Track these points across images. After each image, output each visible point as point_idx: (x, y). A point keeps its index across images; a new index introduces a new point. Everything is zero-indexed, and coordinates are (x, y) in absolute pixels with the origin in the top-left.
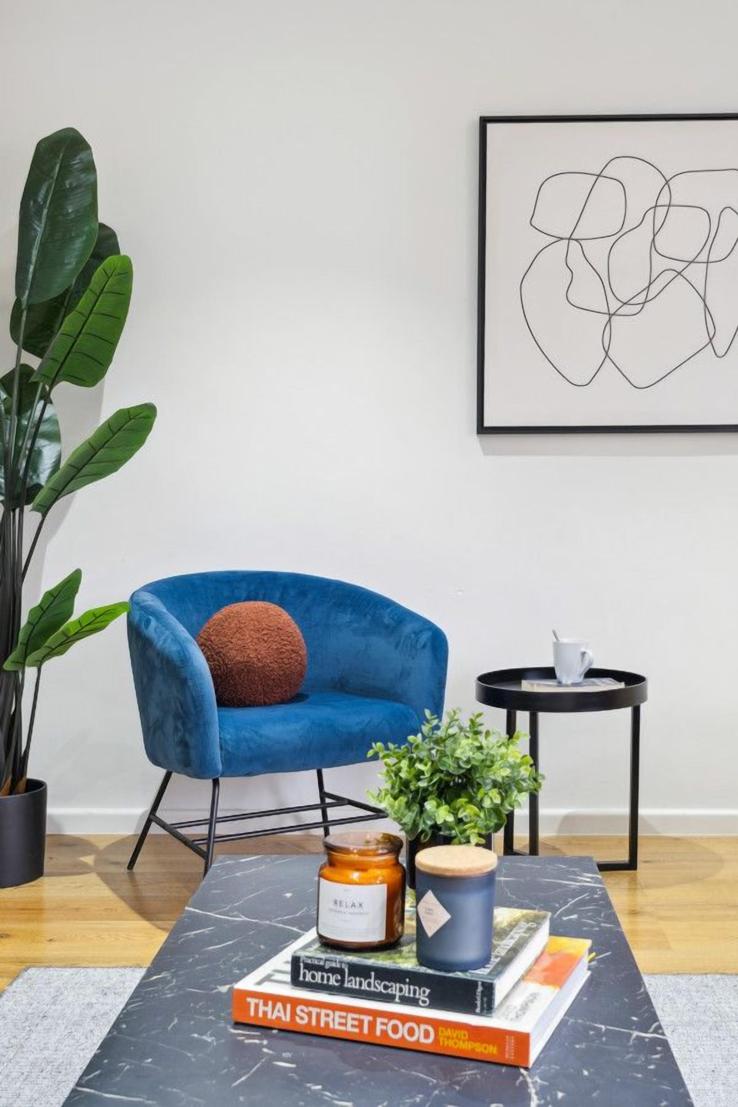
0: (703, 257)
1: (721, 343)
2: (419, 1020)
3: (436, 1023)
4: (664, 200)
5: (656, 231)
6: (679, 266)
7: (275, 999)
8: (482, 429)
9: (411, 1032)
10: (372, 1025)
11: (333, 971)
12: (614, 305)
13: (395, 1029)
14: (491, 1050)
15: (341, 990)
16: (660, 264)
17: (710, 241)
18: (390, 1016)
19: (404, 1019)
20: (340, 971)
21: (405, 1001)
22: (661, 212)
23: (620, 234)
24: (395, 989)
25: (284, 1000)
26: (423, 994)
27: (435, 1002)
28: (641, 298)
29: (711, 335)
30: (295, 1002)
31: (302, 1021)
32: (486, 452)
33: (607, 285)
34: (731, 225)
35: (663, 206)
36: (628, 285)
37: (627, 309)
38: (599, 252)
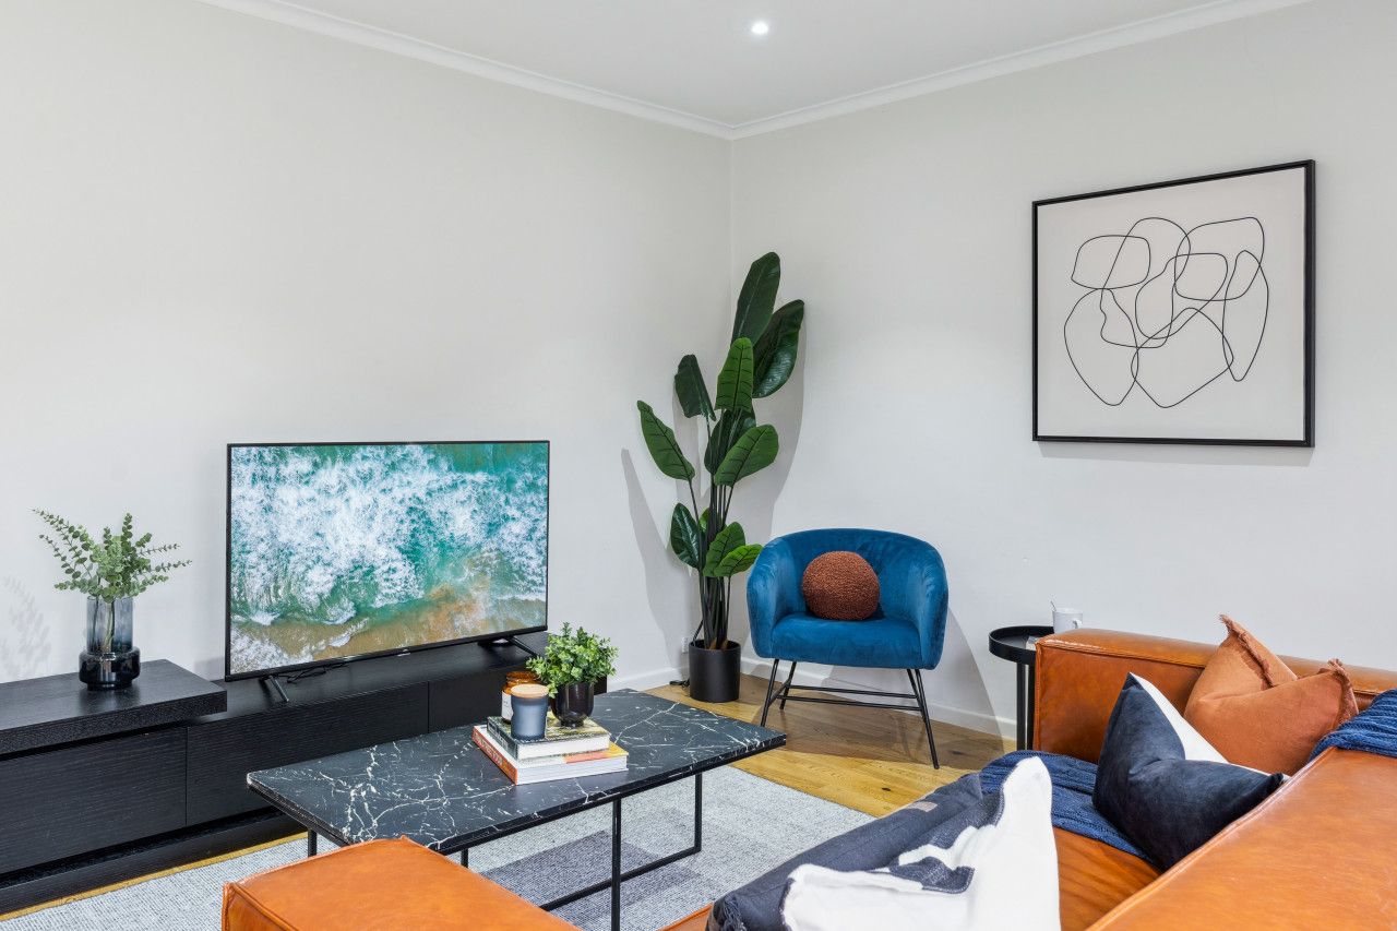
0: (1221, 295)
1: (1238, 370)
4: (1184, 250)
5: (1178, 274)
6: (1199, 305)
8: (1036, 437)
12: (1141, 340)
16: (1181, 304)
17: (1228, 280)
22: (1181, 261)
23: (1145, 282)
28: (1164, 333)
29: (1230, 362)
33: (1135, 324)
34: (1247, 266)
35: (1183, 255)
36: (1152, 323)
37: (1152, 343)
38: (1127, 298)
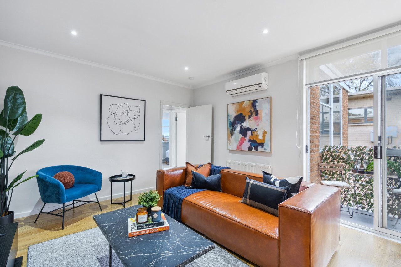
0: (134, 118)
2: (155, 229)
3: (158, 228)
4: (129, 109)
5: (127, 114)
6: (131, 119)
7: (135, 232)
8: (101, 141)
9: (155, 230)
10: (149, 231)
11: (143, 226)
12: (121, 123)
13: (153, 231)
14: (165, 229)
15: (144, 228)
16: (128, 118)
17: (135, 116)
18: (151, 229)
19: (153, 229)
20: (144, 226)
21: (153, 227)
23: (122, 114)
24: (151, 226)
25: (137, 232)
26: (155, 225)
27: (157, 226)
28: (125, 123)
29: (135, 128)
30: (138, 232)
31: (139, 234)
32: (101, 144)
33: (120, 121)
34: (137, 114)
35: (128, 111)
36: (123, 121)
37: (123, 124)
38: (119, 116)
